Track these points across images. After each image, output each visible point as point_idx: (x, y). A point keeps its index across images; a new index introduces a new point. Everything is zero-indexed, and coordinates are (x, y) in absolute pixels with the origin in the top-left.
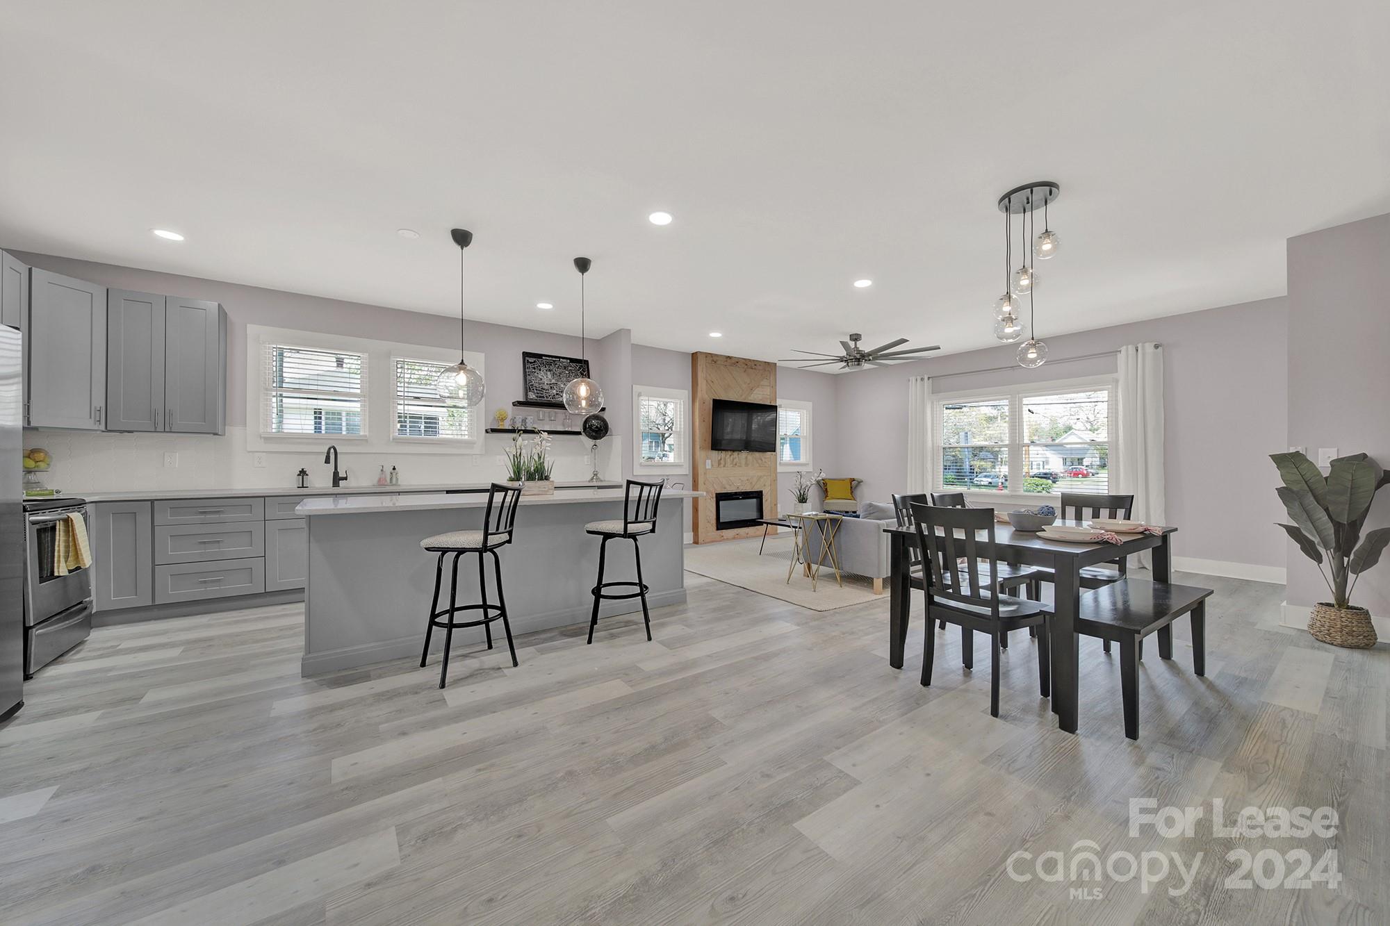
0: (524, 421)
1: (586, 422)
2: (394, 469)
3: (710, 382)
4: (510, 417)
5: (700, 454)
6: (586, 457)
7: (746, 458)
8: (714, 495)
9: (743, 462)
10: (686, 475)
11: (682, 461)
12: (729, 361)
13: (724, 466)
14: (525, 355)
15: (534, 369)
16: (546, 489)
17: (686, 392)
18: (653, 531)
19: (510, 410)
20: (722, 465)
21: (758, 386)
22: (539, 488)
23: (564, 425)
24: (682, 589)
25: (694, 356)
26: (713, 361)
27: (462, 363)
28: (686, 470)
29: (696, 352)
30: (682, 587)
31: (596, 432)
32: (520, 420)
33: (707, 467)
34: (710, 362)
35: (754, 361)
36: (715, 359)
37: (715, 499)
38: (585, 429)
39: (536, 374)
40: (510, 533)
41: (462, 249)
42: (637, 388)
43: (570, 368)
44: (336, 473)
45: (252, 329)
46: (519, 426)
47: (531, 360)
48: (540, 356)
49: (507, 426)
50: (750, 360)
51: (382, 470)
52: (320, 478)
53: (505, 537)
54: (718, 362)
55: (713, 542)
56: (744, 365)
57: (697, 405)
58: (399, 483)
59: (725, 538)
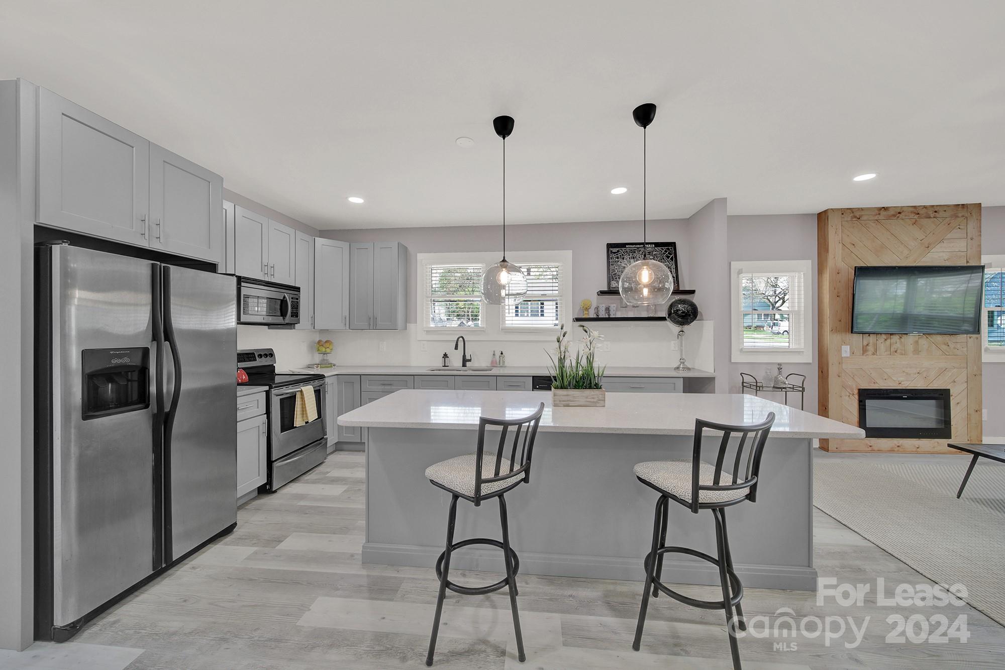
0: (608, 310)
1: (671, 306)
2: (502, 353)
3: (849, 246)
4: (594, 305)
5: (831, 339)
6: (672, 342)
7: (917, 342)
8: (856, 392)
9: (910, 348)
10: (810, 363)
11: (802, 346)
12: (883, 213)
13: (874, 354)
14: (610, 246)
15: (618, 258)
16: (595, 400)
17: (810, 262)
18: (751, 497)
19: (594, 300)
20: (870, 353)
21: (942, 241)
22: (587, 398)
23: (648, 311)
24: (808, 570)
25: (822, 218)
26: (855, 217)
27: (504, 261)
28: (808, 356)
29: (826, 212)
30: (809, 565)
31: (683, 317)
32: (604, 309)
33: (844, 355)
34: (849, 219)
35: (933, 206)
36: (857, 214)
37: (857, 397)
38: (670, 314)
39: (619, 263)
40: (527, 471)
41: (504, 139)
42: (735, 265)
43: (654, 253)
44: (464, 356)
45: (421, 256)
46: (603, 314)
47: (615, 250)
48: (623, 245)
49: (592, 315)
50: (925, 207)
51: (494, 355)
52: (456, 361)
53: (523, 475)
54: (864, 218)
55: (852, 451)
56: (912, 216)
57: (827, 277)
58: (506, 364)
59: (876, 448)
